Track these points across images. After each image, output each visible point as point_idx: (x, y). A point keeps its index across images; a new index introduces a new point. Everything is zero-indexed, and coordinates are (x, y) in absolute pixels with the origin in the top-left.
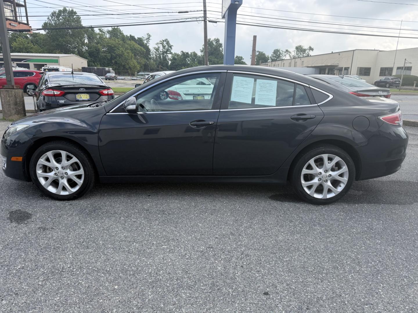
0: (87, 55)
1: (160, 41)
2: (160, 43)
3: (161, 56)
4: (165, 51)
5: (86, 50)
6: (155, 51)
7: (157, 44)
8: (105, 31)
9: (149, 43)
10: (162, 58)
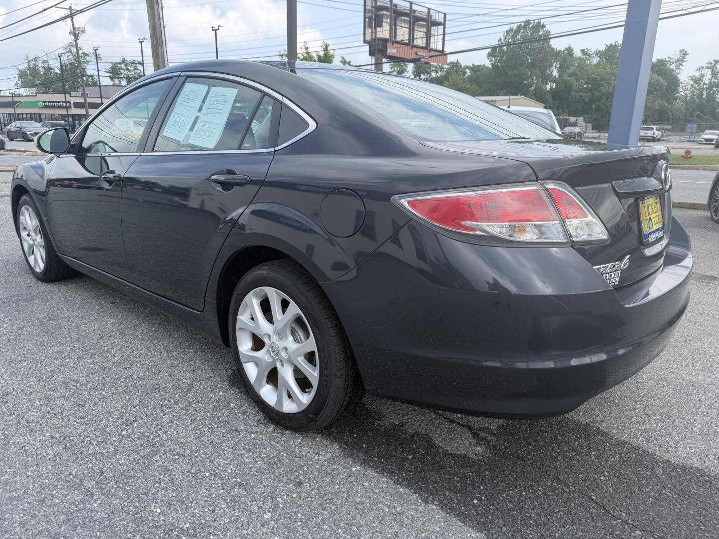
0: (549, 97)
1: (708, 63)
2: (708, 68)
3: (705, 93)
4: (714, 82)
5: (551, 88)
6: (692, 82)
7: (699, 69)
8: (591, 53)
9: (681, 67)
10: (704, 96)
